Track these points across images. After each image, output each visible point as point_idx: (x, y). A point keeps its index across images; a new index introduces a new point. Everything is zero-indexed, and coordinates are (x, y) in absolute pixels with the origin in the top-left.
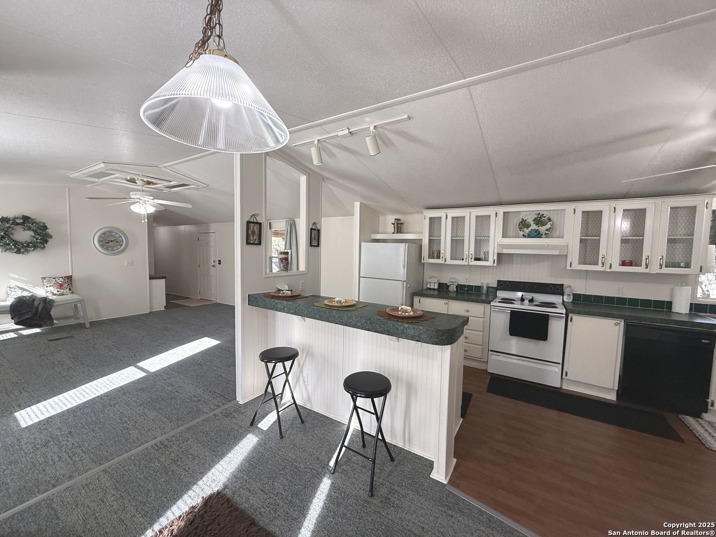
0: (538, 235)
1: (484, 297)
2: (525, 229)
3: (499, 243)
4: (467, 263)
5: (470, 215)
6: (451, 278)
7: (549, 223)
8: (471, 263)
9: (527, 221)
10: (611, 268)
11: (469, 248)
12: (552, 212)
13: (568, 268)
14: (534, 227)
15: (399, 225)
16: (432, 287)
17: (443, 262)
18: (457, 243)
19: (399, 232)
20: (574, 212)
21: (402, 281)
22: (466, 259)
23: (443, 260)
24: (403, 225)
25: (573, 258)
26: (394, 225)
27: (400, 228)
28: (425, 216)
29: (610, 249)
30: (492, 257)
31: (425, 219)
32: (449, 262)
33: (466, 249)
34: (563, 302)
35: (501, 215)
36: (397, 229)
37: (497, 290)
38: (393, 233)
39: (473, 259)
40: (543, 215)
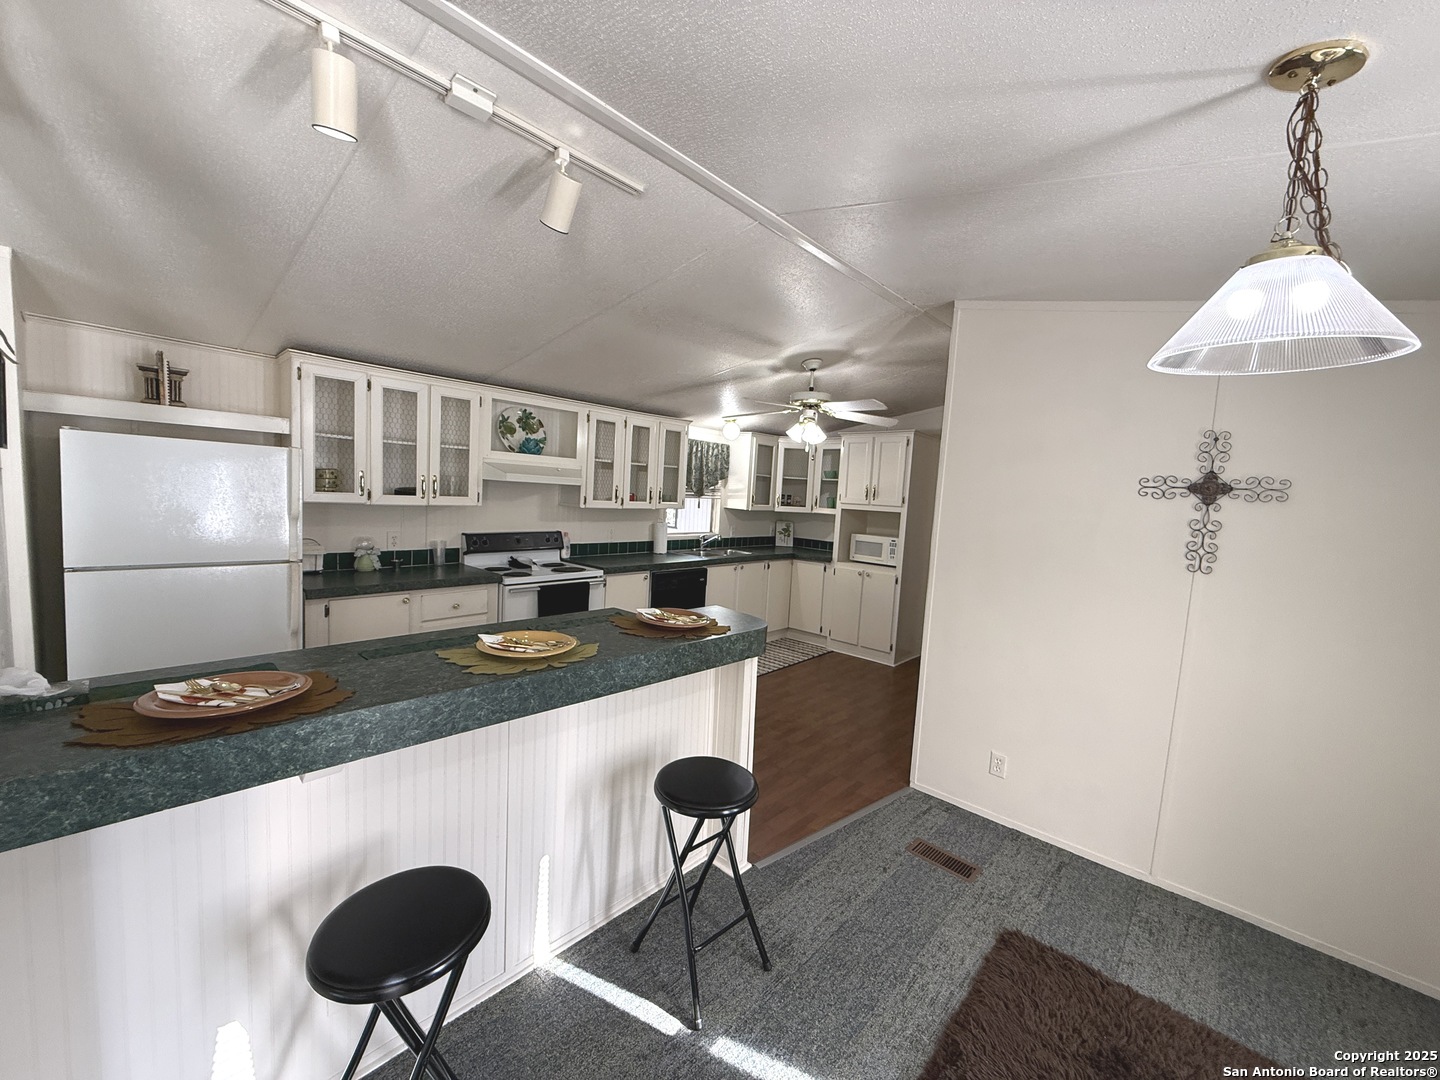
0: (525, 448)
1: (440, 575)
2: (509, 435)
3: (486, 461)
4: (424, 502)
5: (431, 393)
6: (361, 540)
7: (541, 430)
8: (433, 502)
9: (509, 420)
10: (622, 504)
11: (428, 466)
12: (542, 411)
13: (582, 506)
14: (520, 435)
16: (308, 568)
17: (364, 500)
18: (401, 453)
19: (176, 400)
20: (588, 420)
21: (288, 562)
22: (423, 493)
23: (362, 495)
24: (184, 378)
25: (588, 491)
26: (152, 375)
27: (176, 389)
28: (299, 369)
29: (622, 478)
30: (474, 487)
31: (300, 377)
32: (379, 498)
33: (421, 470)
34: (562, 559)
35: (488, 404)
36: (170, 389)
37: (465, 553)
38: (142, 402)
39: (438, 494)
40: (531, 413)
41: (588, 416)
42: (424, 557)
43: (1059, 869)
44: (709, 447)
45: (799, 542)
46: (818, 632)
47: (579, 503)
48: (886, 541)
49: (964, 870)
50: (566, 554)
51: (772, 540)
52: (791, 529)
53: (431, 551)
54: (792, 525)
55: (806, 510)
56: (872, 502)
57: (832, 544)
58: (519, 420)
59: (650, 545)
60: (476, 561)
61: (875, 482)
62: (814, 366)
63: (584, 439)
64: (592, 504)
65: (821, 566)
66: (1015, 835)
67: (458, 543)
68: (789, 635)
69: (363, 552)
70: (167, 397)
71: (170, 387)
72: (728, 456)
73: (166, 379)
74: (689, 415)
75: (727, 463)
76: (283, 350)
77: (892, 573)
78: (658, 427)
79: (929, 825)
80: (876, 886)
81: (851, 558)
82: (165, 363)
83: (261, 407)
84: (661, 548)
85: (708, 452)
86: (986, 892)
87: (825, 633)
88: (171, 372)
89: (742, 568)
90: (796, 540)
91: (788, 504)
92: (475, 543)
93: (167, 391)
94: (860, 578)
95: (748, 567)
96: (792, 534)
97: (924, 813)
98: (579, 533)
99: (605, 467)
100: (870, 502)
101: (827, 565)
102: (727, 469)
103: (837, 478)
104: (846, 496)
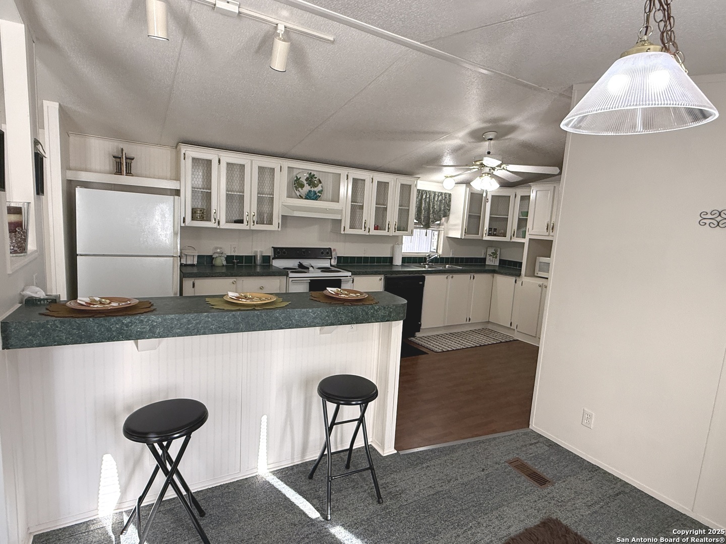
0: (309, 197)
1: (258, 269)
2: (300, 189)
3: (283, 204)
4: (248, 228)
5: (252, 164)
6: (217, 248)
7: (320, 185)
8: (253, 228)
9: (301, 180)
10: (369, 232)
11: (250, 208)
12: (321, 173)
13: (342, 232)
14: (307, 188)
15: (128, 161)
16: (189, 263)
17: (215, 225)
18: (235, 199)
19: (129, 173)
20: (347, 179)
21: (173, 256)
22: (247, 223)
23: (215, 223)
24: (133, 161)
25: (346, 222)
26: (118, 160)
27: (129, 166)
28: (184, 154)
29: (369, 215)
30: (277, 220)
31: (184, 159)
32: (224, 225)
33: (246, 209)
34: (331, 265)
35: (285, 170)
36: (126, 167)
37: (273, 259)
38: (115, 174)
39: (255, 223)
40: (314, 175)
41: (347, 176)
42: (250, 259)
43: (617, 495)
44: (435, 195)
45: (503, 262)
46: (509, 326)
47: (340, 231)
49: (541, 481)
50: (334, 262)
51: (484, 260)
52: (498, 253)
53: (254, 256)
54: (499, 250)
55: (507, 239)
56: (551, 234)
57: (521, 263)
58: (307, 179)
59: (391, 260)
60: (278, 264)
61: (553, 219)
62: (491, 137)
63: (346, 190)
64: (349, 231)
65: (513, 279)
66: (595, 469)
67: (270, 253)
68: (490, 327)
69: (217, 255)
70: (125, 171)
71: (126, 166)
72: (450, 201)
73: (124, 162)
74: (418, 174)
75: (449, 206)
76: (177, 144)
78: (395, 183)
79: (531, 451)
80: (472, 477)
81: (536, 275)
82: (124, 154)
83: (169, 175)
84: (398, 261)
85: (434, 198)
86: (551, 495)
87: (514, 327)
88: (126, 158)
89: (452, 277)
90: (500, 260)
91: (495, 235)
92: (279, 253)
93: (125, 168)
94: (540, 288)
95: (456, 276)
96: (498, 256)
97: (531, 444)
98: (344, 250)
100: (549, 234)
101: (518, 279)
102: (449, 210)
103: (527, 216)
104: (533, 229)
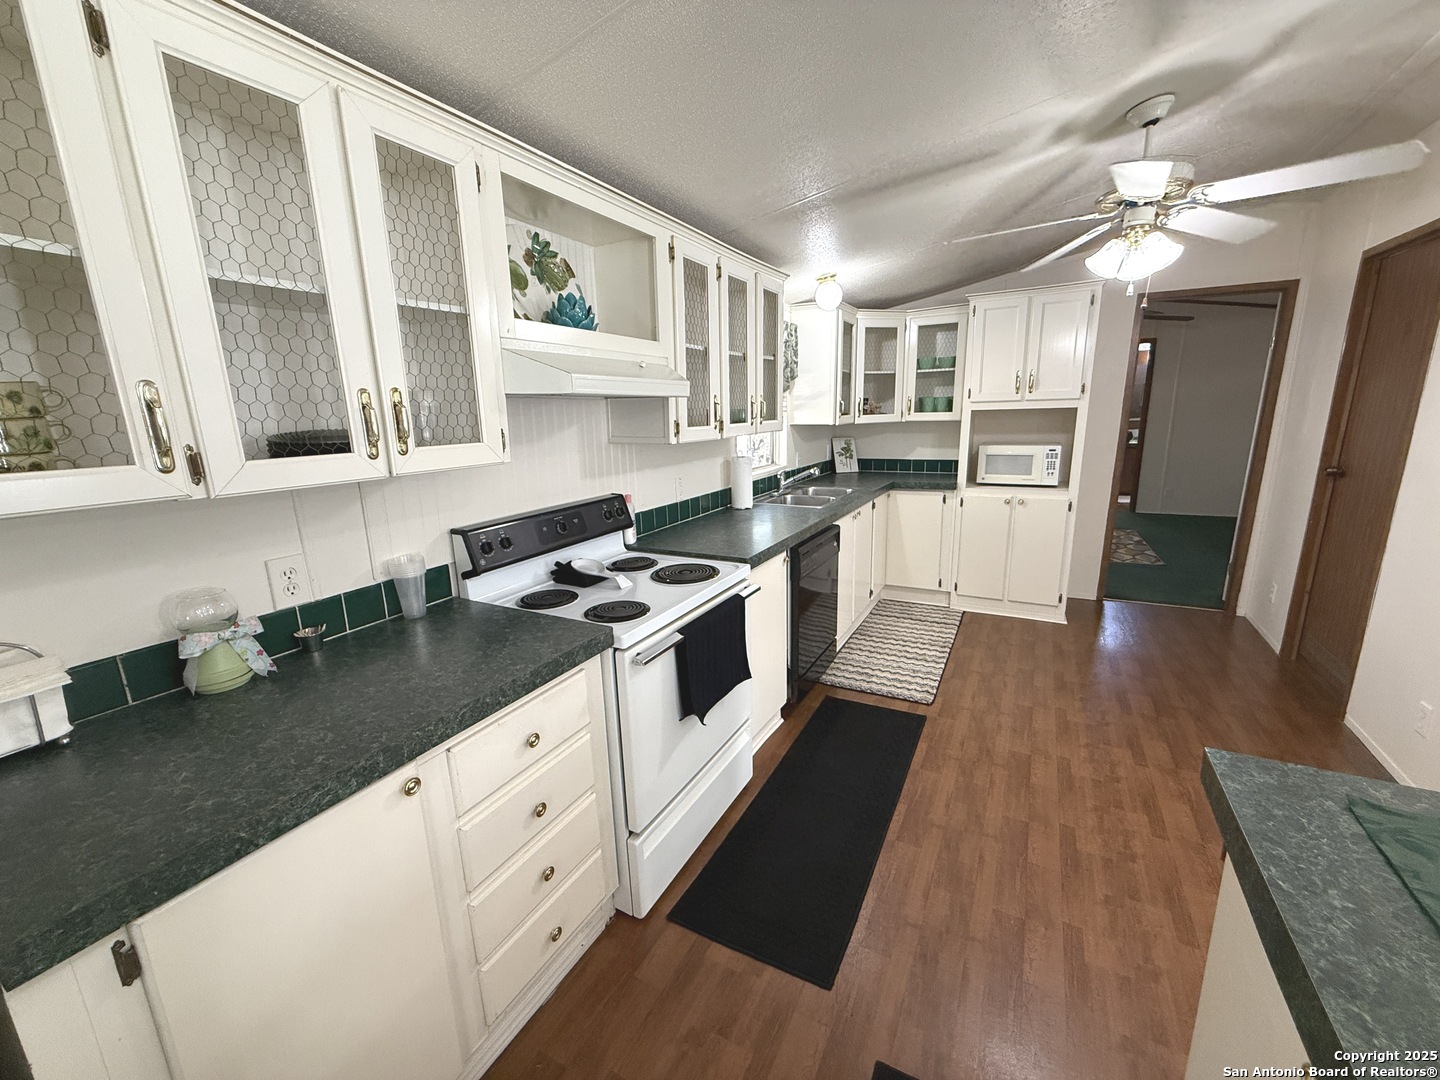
3: (507, 344)
4: (377, 470)
5: (340, 116)
10: (721, 429)
11: (375, 364)
13: (673, 440)
14: (539, 295)
20: (672, 258)
22: (373, 444)
29: (719, 380)
33: (354, 374)
34: (624, 546)
37: (467, 575)
39: (411, 441)
40: (548, 244)
41: (671, 249)
42: (374, 605)
46: (936, 587)
47: (666, 436)
48: (1039, 452)
50: (631, 535)
51: (832, 464)
52: (853, 447)
53: (389, 584)
54: (853, 442)
55: (890, 418)
56: (1028, 396)
57: (957, 462)
58: (529, 258)
60: (494, 589)
61: (1032, 366)
64: (690, 434)
65: (938, 496)
67: (443, 554)
68: (886, 595)
69: (207, 640)
72: (796, 345)
75: (796, 354)
77: (1061, 497)
78: (755, 284)
81: (979, 481)
84: (745, 498)
87: (948, 587)
90: (860, 461)
91: (872, 412)
92: (487, 548)
94: (1008, 507)
95: (863, 511)
96: (854, 453)
99: (698, 361)
100: (1023, 397)
101: (948, 494)
102: (796, 363)
103: (954, 366)
104: (980, 391)
